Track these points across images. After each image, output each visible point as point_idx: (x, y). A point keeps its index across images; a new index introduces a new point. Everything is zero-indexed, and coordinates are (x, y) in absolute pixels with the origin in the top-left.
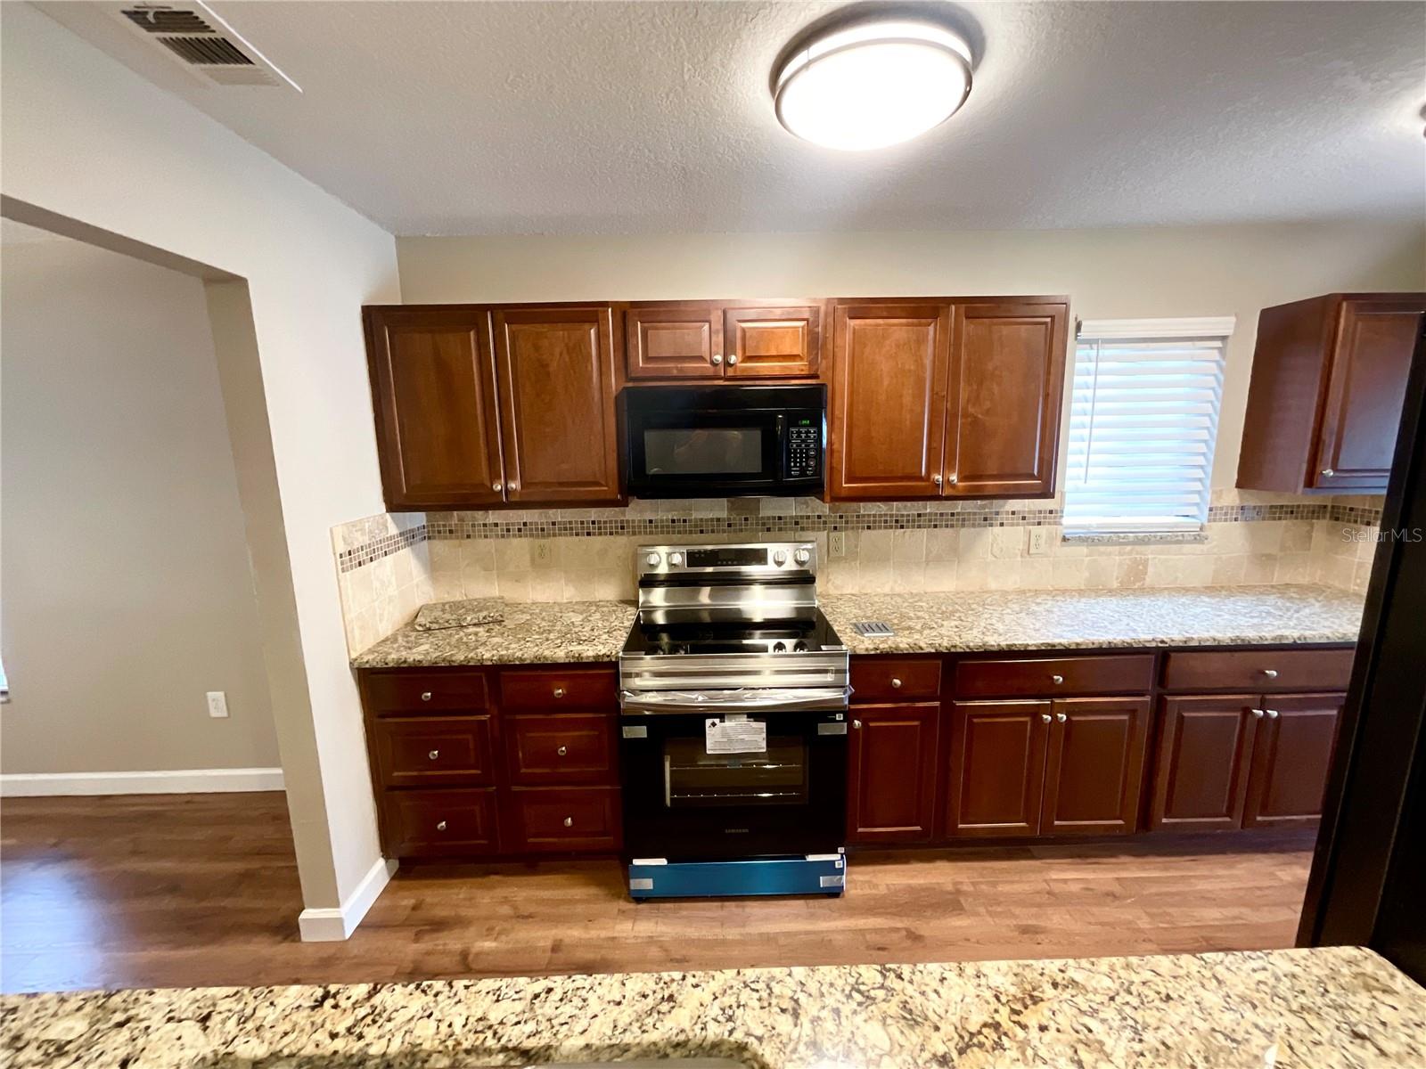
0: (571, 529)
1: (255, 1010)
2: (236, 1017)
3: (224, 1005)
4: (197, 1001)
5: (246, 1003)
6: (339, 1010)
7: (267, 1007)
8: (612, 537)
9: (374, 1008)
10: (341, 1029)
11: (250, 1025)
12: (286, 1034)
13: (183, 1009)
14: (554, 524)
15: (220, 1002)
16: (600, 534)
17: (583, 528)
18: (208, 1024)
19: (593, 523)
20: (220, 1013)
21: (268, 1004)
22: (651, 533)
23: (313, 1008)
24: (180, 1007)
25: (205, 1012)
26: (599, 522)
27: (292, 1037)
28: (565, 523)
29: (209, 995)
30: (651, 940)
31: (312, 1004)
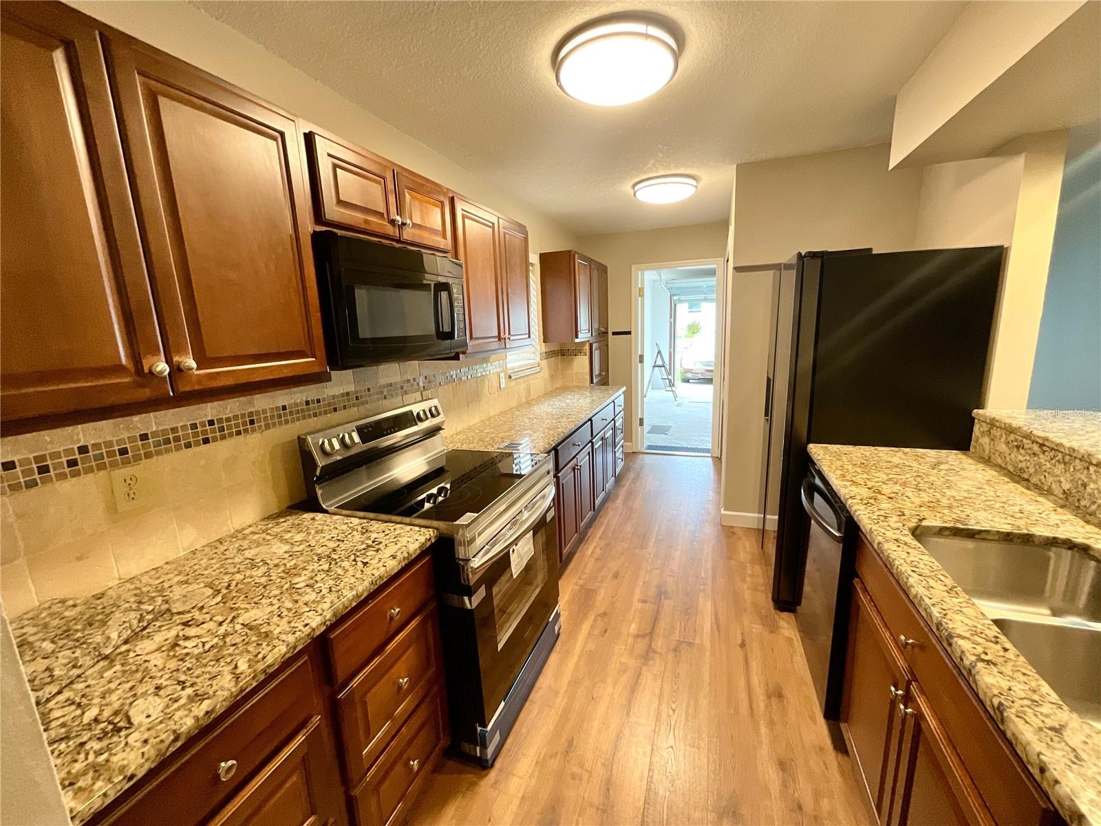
0: (177, 439)
1: (1022, 699)
2: (1037, 709)
3: (1036, 722)
4: (1047, 744)
5: (1022, 707)
6: (986, 651)
7: (1015, 692)
8: (241, 438)
9: (972, 635)
10: (998, 647)
11: (1036, 697)
12: (1024, 674)
13: (1065, 753)
14: (144, 437)
15: (1035, 726)
16: (223, 437)
17: (196, 435)
18: (1058, 727)
19: (211, 423)
20: (1043, 721)
21: (1012, 692)
22: (287, 422)
23: (995, 665)
24: (1064, 756)
25: (1051, 733)
26: (220, 421)
27: (1023, 670)
28: (164, 432)
29: (1038, 737)
30: (541, 764)
31: (992, 666)
